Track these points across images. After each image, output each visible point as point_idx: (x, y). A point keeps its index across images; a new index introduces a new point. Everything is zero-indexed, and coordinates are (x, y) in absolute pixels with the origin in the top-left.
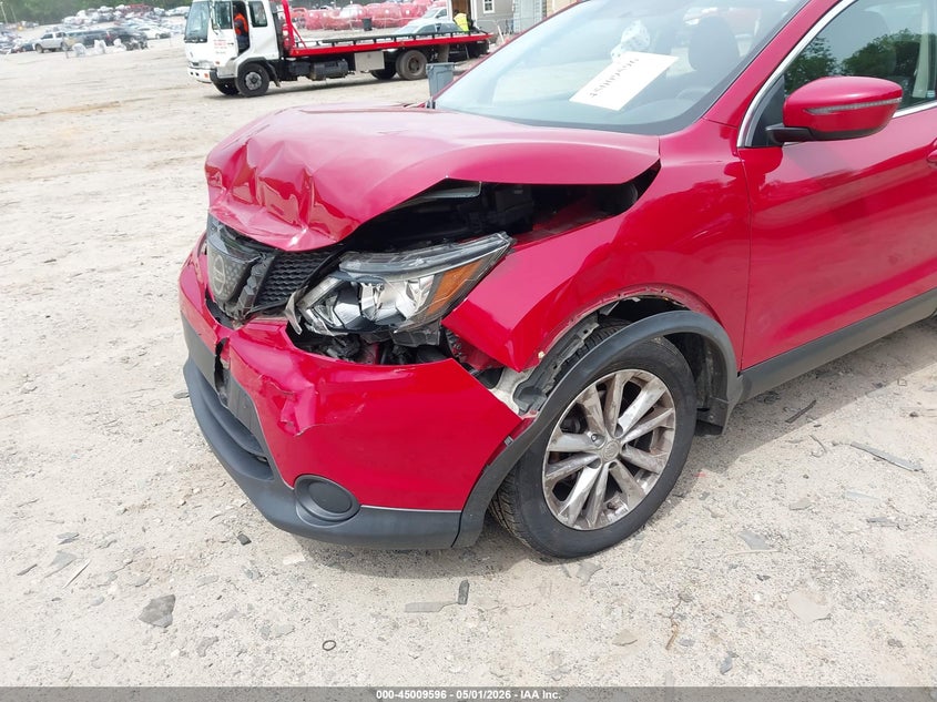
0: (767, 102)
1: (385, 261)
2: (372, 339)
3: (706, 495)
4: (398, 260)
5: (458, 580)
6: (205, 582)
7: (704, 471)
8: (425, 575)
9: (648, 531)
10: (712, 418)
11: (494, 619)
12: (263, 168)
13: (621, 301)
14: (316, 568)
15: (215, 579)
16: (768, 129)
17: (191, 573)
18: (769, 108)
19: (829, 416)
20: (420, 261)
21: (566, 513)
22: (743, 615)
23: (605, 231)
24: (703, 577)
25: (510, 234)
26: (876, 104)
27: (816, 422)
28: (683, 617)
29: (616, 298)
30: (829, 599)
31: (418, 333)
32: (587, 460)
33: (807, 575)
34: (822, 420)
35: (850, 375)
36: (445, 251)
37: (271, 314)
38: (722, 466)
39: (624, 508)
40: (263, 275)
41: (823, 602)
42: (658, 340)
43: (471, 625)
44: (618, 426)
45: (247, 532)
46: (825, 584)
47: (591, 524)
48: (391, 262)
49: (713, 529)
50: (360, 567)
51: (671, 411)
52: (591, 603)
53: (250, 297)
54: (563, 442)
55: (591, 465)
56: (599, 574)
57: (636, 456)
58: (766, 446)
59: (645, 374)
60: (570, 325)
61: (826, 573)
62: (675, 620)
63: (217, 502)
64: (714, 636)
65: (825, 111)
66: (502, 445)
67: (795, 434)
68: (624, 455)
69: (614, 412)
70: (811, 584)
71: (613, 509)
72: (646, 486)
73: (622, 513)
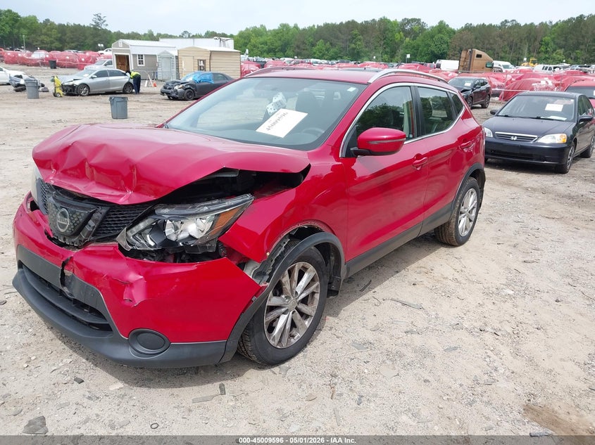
0: (350, 137)
1: (186, 208)
2: (172, 251)
3: (331, 328)
4: (194, 208)
5: (217, 384)
6: (62, 406)
7: (328, 317)
8: (198, 384)
9: (309, 348)
10: (333, 288)
11: (243, 399)
12: (91, 160)
13: (299, 228)
14: (132, 389)
15: (67, 404)
16: (352, 149)
17: (50, 402)
18: (351, 140)
19: (378, 287)
20: (206, 208)
21: (274, 339)
22: (362, 380)
23: (290, 195)
24: (339, 365)
25: (252, 194)
26: (395, 141)
27: (373, 290)
28: (336, 384)
29: (297, 226)
30: (397, 368)
31: (203, 246)
32: (283, 310)
33: (385, 358)
34: (376, 289)
35: (384, 267)
36: (219, 203)
37: (102, 242)
38: (336, 314)
39: (298, 335)
40: (100, 219)
41: (394, 369)
42: (313, 248)
43: (231, 404)
44: (296, 292)
45: (79, 376)
46: (393, 361)
47: (284, 345)
48: (189, 210)
49: (338, 343)
50: (159, 385)
51: (318, 283)
52: (290, 384)
53: (90, 232)
54: (274, 301)
55: (284, 313)
56: (290, 371)
57: (304, 308)
58: (353, 303)
59: (308, 265)
60: (280, 239)
61: (393, 356)
62: (332, 386)
63: (51, 363)
64: (351, 390)
65: (375, 143)
66: (251, 301)
67: (365, 297)
68: (298, 307)
69: (294, 284)
70: (388, 362)
71: (293, 336)
72: (307, 323)
73: (298, 338)
